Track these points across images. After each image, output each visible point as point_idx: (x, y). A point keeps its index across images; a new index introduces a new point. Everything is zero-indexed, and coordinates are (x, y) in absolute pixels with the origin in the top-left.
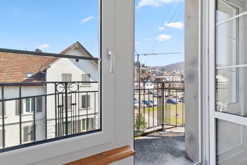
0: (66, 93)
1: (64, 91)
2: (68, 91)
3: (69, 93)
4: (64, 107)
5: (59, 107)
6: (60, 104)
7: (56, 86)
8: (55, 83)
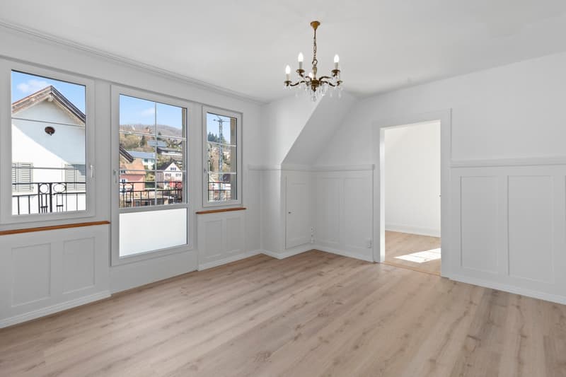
0: (51, 194)
1: (49, 192)
2: (53, 192)
3: (54, 194)
4: (49, 209)
5: (42, 207)
6: (44, 205)
7: (39, 187)
8: (38, 184)
